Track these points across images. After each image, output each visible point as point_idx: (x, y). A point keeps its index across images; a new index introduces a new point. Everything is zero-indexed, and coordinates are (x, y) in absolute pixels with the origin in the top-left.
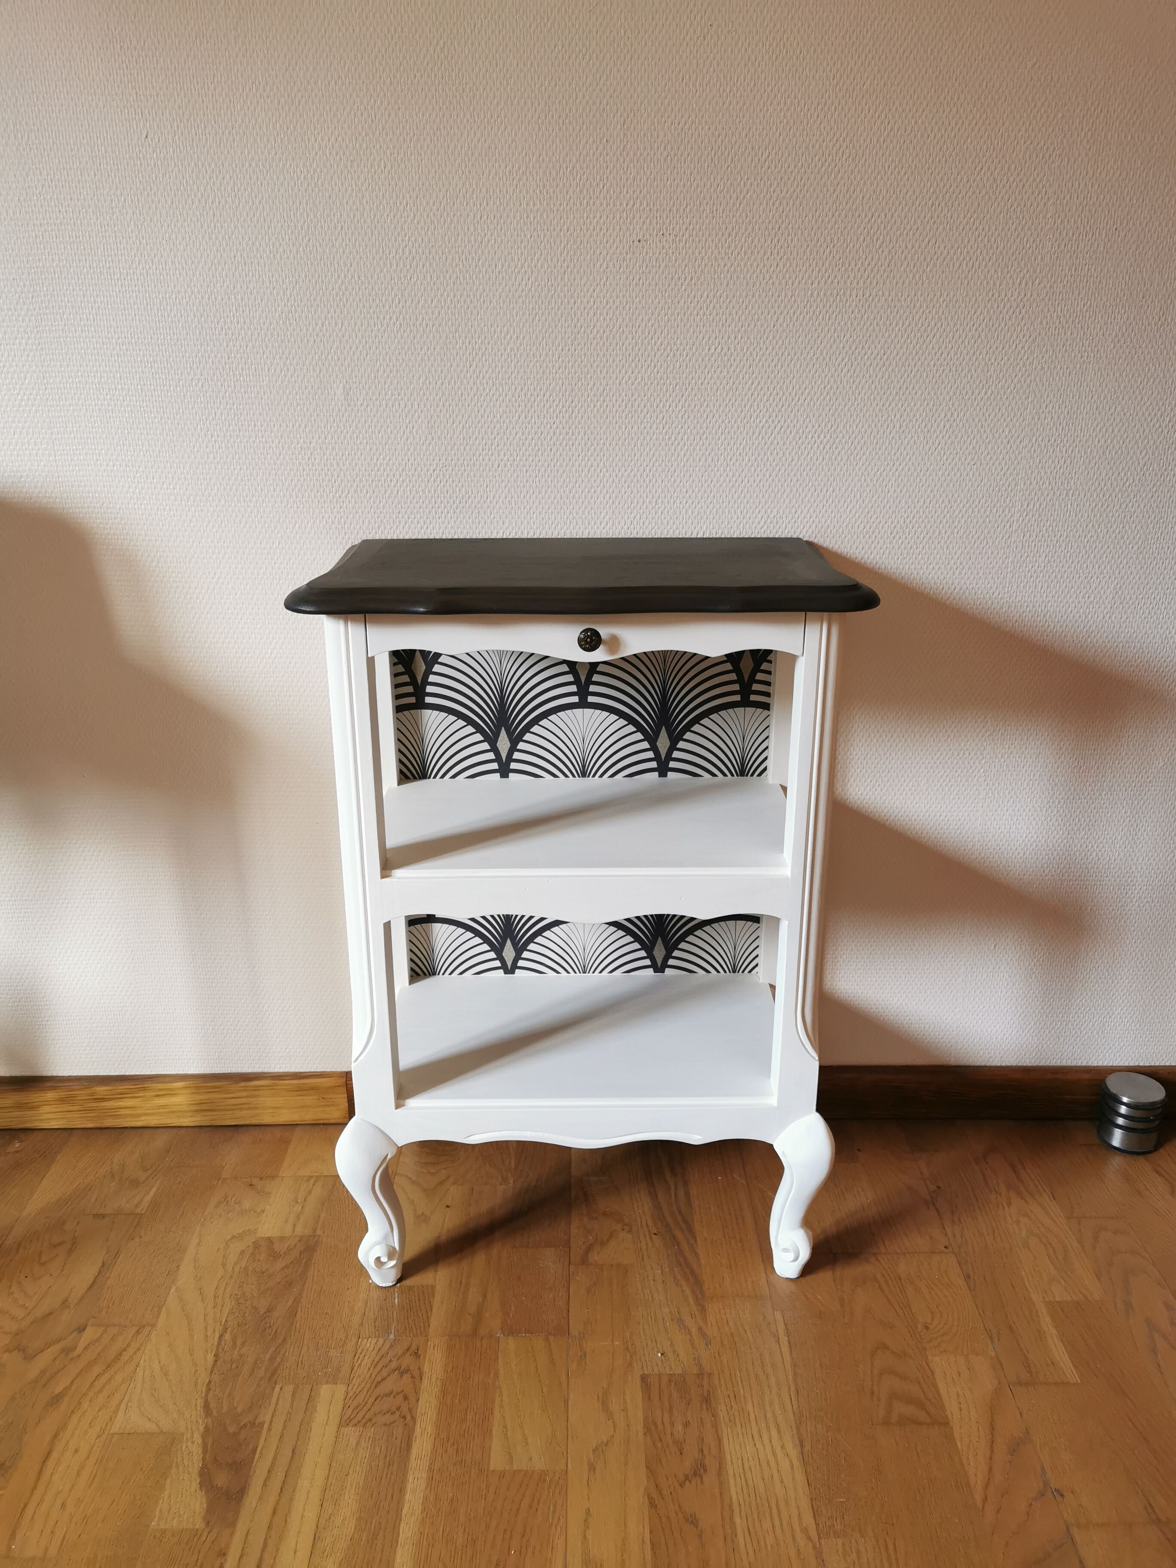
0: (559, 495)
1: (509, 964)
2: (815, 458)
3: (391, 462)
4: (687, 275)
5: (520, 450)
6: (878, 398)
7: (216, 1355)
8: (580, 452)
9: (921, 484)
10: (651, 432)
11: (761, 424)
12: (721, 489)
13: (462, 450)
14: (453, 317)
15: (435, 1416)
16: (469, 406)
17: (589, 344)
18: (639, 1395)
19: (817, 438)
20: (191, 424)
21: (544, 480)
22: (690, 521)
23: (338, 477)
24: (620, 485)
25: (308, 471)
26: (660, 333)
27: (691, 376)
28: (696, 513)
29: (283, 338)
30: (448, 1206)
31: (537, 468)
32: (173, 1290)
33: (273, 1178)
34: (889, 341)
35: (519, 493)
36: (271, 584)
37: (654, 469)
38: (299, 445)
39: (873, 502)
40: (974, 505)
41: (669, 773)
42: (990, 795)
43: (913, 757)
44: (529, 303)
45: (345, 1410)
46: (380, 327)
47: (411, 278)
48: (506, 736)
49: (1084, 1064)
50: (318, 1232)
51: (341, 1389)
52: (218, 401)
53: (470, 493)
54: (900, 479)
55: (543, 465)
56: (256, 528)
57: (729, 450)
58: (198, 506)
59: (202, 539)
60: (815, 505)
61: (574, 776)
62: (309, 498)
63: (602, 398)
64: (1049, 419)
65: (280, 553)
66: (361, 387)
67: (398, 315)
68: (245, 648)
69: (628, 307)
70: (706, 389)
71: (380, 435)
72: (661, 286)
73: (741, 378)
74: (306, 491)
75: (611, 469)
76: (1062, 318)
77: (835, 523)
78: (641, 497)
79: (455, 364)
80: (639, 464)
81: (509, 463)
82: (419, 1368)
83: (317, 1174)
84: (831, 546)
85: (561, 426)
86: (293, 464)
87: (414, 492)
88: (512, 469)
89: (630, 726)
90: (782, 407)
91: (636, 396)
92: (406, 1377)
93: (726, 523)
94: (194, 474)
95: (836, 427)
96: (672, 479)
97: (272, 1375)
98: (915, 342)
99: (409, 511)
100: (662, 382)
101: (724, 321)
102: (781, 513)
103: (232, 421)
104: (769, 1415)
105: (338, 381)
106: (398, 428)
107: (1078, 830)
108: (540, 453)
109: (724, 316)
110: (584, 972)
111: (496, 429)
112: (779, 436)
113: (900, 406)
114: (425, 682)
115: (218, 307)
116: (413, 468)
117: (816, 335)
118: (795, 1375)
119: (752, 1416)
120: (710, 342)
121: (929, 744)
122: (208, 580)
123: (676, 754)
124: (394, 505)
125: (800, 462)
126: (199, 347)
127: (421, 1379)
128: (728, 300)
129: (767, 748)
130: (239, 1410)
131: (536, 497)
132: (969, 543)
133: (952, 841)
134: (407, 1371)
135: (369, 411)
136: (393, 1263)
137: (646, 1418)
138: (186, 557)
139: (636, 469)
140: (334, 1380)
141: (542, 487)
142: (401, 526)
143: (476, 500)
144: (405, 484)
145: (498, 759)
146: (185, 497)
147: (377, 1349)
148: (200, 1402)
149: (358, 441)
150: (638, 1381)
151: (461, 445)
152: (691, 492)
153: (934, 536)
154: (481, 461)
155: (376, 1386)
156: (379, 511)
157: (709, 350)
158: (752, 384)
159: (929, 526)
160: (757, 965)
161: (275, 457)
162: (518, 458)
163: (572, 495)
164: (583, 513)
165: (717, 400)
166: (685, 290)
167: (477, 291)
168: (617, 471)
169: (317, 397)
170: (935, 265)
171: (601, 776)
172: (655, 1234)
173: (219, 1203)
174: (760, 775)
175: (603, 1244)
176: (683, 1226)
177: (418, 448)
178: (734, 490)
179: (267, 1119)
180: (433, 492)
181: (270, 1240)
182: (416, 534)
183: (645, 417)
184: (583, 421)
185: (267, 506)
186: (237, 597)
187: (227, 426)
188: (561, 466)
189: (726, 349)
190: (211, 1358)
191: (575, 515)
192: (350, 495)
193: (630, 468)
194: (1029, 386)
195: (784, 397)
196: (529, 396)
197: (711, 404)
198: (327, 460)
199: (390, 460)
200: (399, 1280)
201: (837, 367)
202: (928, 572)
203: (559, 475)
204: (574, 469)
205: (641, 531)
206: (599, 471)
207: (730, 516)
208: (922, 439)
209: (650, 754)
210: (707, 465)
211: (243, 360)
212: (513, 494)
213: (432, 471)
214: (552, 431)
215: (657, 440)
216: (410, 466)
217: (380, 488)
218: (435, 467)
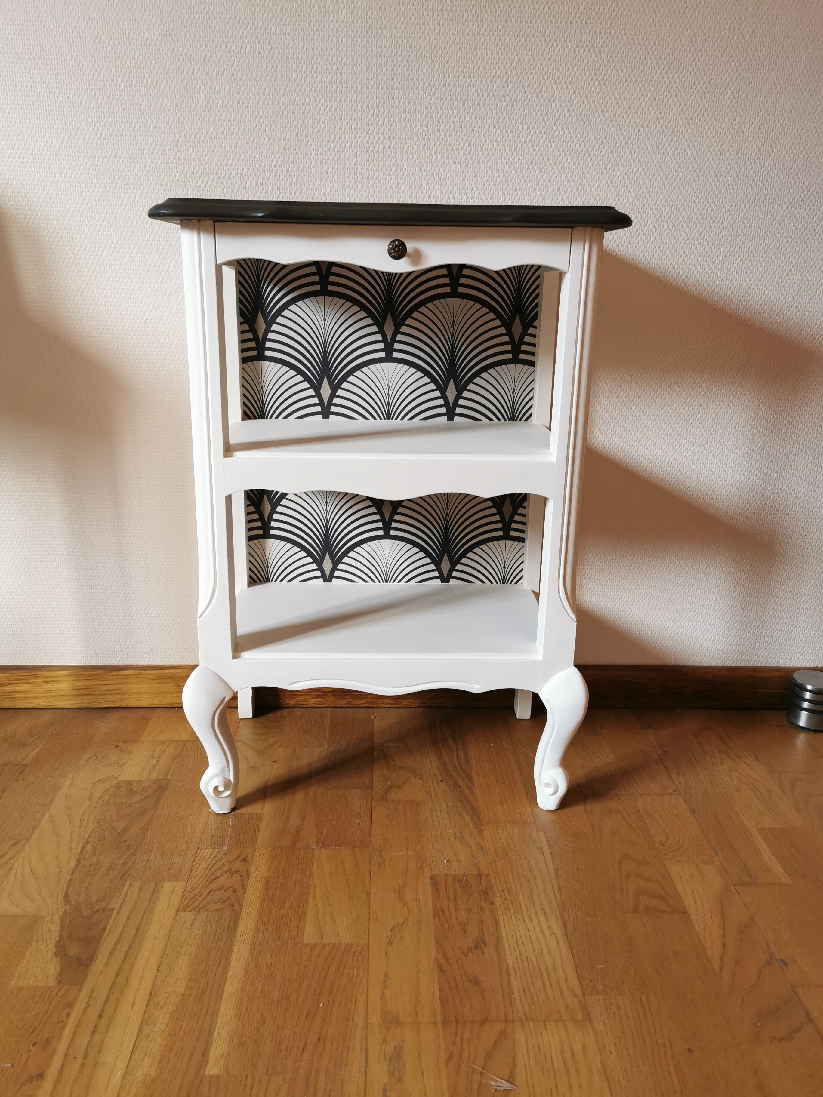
0: (372, 190)
1: (328, 574)
2: (572, 163)
3: (241, 158)
4: (474, 13)
6: (621, 116)
7: (78, 862)
8: (390, 154)
9: (654, 186)
10: (445, 139)
11: (531, 134)
12: (499, 187)
13: (297, 150)
14: (292, 42)
15: (258, 904)
16: (303, 114)
17: (398, 66)
18: (429, 889)
20: (85, 124)
21: (361, 176)
23: (199, 170)
24: (420, 183)
25: (175, 165)
26: (453, 58)
29: (159, 56)
30: (275, 761)
31: (356, 167)
32: (47, 815)
33: (136, 741)
34: (630, 70)
36: (144, 258)
38: (169, 143)
39: (617, 200)
40: (695, 205)
41: (456, 418)
42: (704, 443)
43: (645, 411)
44: (352, 32)
45: (183, 900)
46: (235, 49)
47: (260, 11)
48: (328, 384)
49: (775, 665)
50: (169, 777)
51: (180, 886)
52: (107, 106)
53: (303, 186)
54: (638, 181)
55: (360, 164)
56: (133, 210)
57: (506, 155)
58: (88, 191)
59: (90, 218)
61: (381, 419)
62: (175, 186)
63: (407, 110)
64: (752, 137)
65: (152, 232)
66: (219, 96)
67: (249, 39)
68: (123, 310)
69: (428, 37)
70: (488, 104)
71: (233, 136)
72: (454, 21)
73: (515, 96)
74: (173, 181)
75: (414, 169)
76: (761, 56)
79: (293, 80)
81: (334, 162)
82: (247, 870)
83: (171, 740)
85: (375, 132)
86: (164, 158)
87: (259, 184)
88: (336, 167)
89: (426, 377)
91: (434, 108)
92: (236, 877)
94: (86, 165)
95: (589, 138)
97: (124, 875)
98: (649, 72)
100: (454, 98)
101: (503, 51)
103: (117, 122)
104: (537, 905)
105: (201, 91)
106: (247, 130)
107: (772, 472)
108: (358, 154)
109: (503, 46)
110: (387, 582)
111: (324, 133)
112: (545, 144)
114: (265, 339)
115: (109, 31)
116: (258, 164)
117: (574, 64)
118: (557, 876)
119: (523, 906)
120: (492, 66)
121: (657, 401)
122: (95, 253)
123: (461, 402)
125: (560, 166)
126: (94, 63)
127: (248, 877)
128: (506, 34)
129: (532, 398)
130: (94, 900)
132: (691, 235)
133: (675, 480)
134: (237, 872)
135: (224, 117)
136: (228, 793)
137: (435, 907)
138: (77, 233)
140: (176, 878)
141: (359, 183)
144: (252, 177)
145: (321, 403)
146: (78, 184)
147: (212, 857)
148: (61, 895)
149: (216, 141)
150: (428, 880)
151: (296, 146)
152: (475, 190)
153: (664, 229)
155: (210, 883)
157: (491, 73)
159: (660, 221)
160: (522, 578)
161: (150, 152)
162: (341, 157)
165: (497, 114)
166: (473, 25)
167: (311, 22)
169: (184, 104)
170: (664, 12)
171: (402, 419)
172: (441, 781)
173: (91, 758)
174: (526, 420)
175: (399, 787)
176: (464, 776)
177: (262, 147)
179: (133, 703)
181: (129, 783)
183: (440, 126)
184: (392, 128)
185: (142, 193)
186: (117, 267)
187: (113, 127)
188: (375, 165)
189: (504, 72)
190: (73, 863)
193: (428, 168)
194: (736, 111)
195: (549, 113)
196: (350, 107)
197: (492, 117)
198: (190, 155)
199: (240, 156)
200: (233, 809)
202: (658, 259)
204: (385, 168)
209: (441, 402)
210: (488, 167)
211: (127, 74)
212: (336, 187)
213: (273, 167)
214: (367, 136)
215: (449, 145)
216: (256, 162)
217: (232, 180)
218: (275, 164)
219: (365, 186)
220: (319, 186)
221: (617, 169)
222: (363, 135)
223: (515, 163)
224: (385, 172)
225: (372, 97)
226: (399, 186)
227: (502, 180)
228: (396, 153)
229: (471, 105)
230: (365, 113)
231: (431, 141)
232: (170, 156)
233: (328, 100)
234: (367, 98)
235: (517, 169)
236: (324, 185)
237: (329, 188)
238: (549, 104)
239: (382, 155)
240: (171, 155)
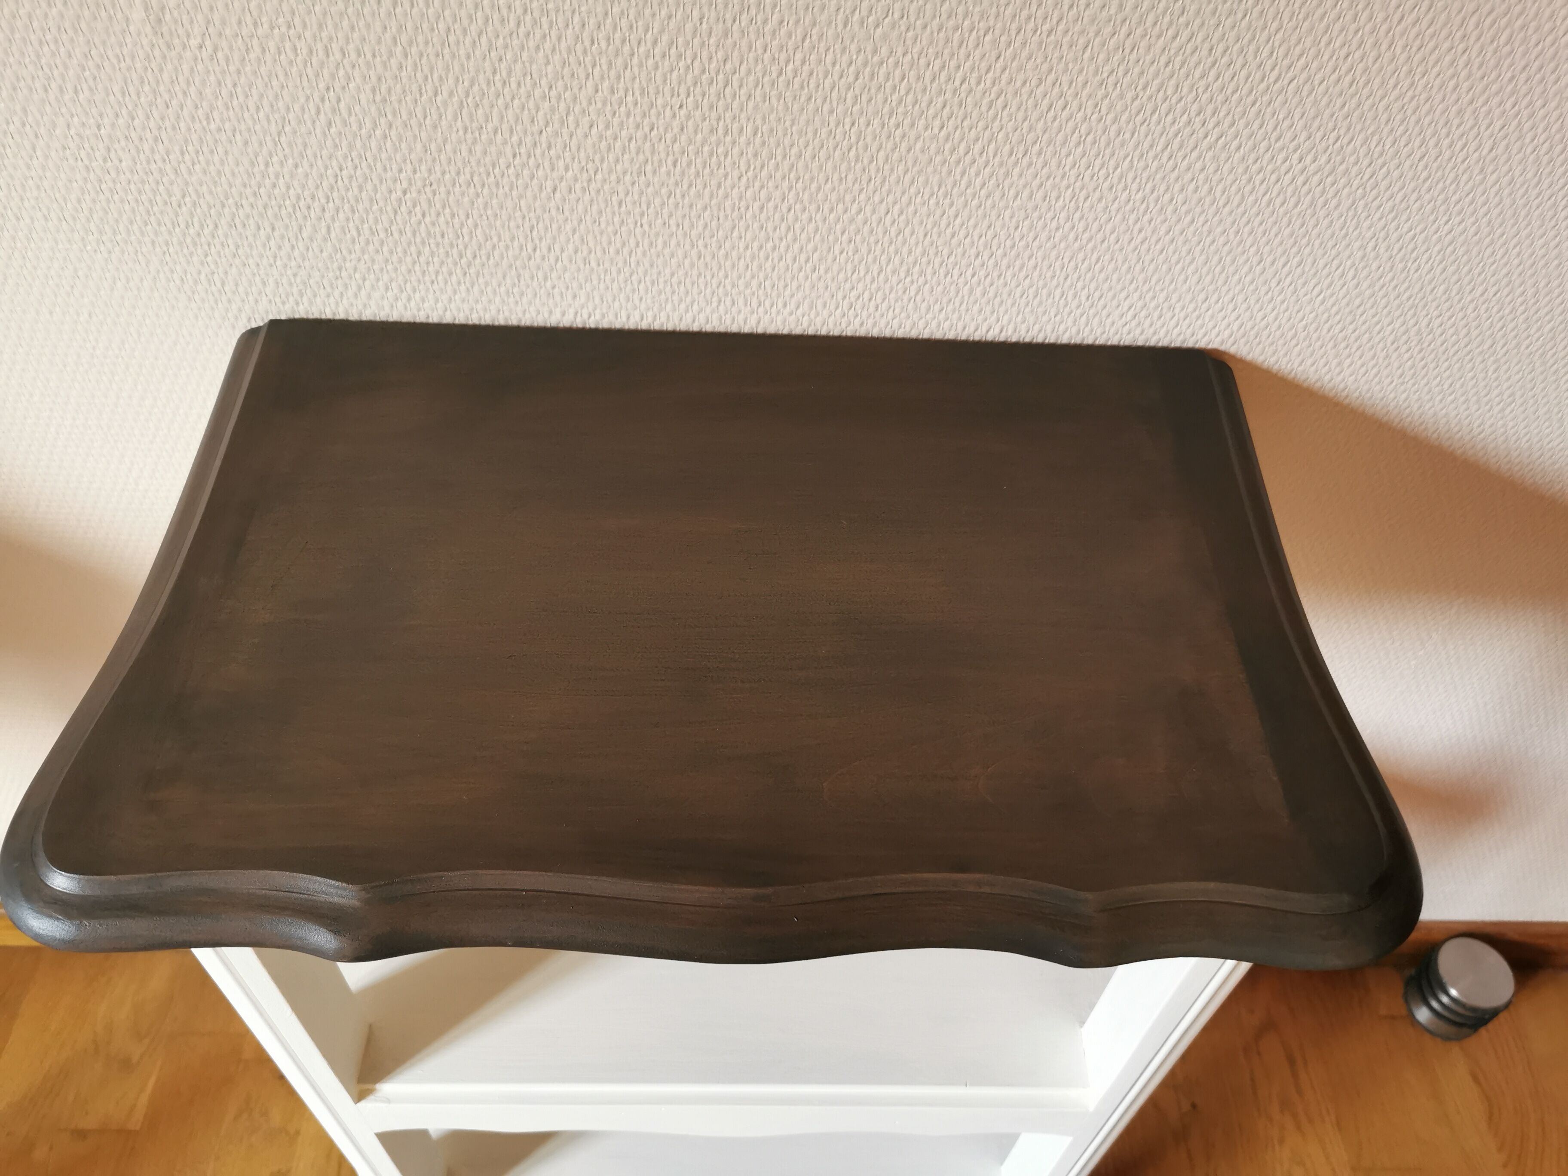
2: (1278, 201)
3: (300, 170)
5: (602, 161)
8: (743, 169)
9: (1491, 260)
10: (913, 134)
11: (1176, 127)
12: (1054, 253)
13: (465, 154)
16: (468, 57)
19: (1295, 162)
21: (659, 221)
22: (976, 308)
23: (184, 196)
24: (831, 238)
25: (111, 184)
27: (1025, 13)
28: (991, 294)
31: (644, 199)
35: (605, 244)
37: (911, 209)
38: (73, 132)
39: (1377, 288)
53: (495, 239)
54: (1450, 248)
55: (657, 193)
57: (1087, 179)
60: (1252, 288)
62: (129, 234)
63: (798, 56)
70: (1058, 45)
73: (1149, 23)
74: (118, 221)
75: (813, 207)
77: (1284, 321)
78: (875, 261)
80: (877, 198)
81: (578, 186)
84: (1260, 359)
85: (698, 113)
86: (72, 168)
87: (367, 232)
88: (587, 198)
90: (1234, 92)
91: (884, 51)
93: (1052, 314)
95: (1346, 141)
96: (949, 231)
99: (362, 266)
100: (952, 23)
102: (1173, 301)
106: (302, 100)
108: (649, 168)
111: (541, 113)
112: (1210, 154)
113: (1508, 105)
116: (355, 184)
124: (325, 254)
125: (1241, 208)
131: (644, 254)
135: (223, 62)
139: (868, 209)
141: (657, 234)
142: (350, 293)
143: (510, 253)
144: (341, 215)
151: (459, 142)
152: (986, 258)
154: (513, 178)
156: (293, 263)
158: (1175, 38)
159: (1474, 334)
162: (599, 176)
163: (722, 252)
164: (747, 285)
165: (1081, 71)
168: (826, 211)
177: (359, 144)
178: (1081, 256)
180: (409, 234)
182: (387, 309)
183: (900, 102)
184: (751, 104)
188: (699, 195)
191: (729, 288)
192: (220, 232)
193: (855, 206)
195: (1244, 73)
196: (618, 42)
197: (1065, 79)
198: (148, 162)
199: (296, 166)
201: (1391, 10)
203: (693, 213)
204: (728, 203)
205: (871, 321)
206: (785, 210)
207: (1062, 302)
208: (1529, 176)
210: (1030, 205)
212: (591, 244)
213: (399, 193)
214: (676, 124)
215: (923, 151)
216: (346, 181)
217: (287, 221)
218: (405, 185)
219: (673, 242)
220: (541, 239)
221: (1404, 217)
222: (661, 122)
223: (1111, 197)
224: (729, 212)
225: (687, 18)
226: (770, 245)
227: (1065, 238)
228: (762, 167)
229: (1002, 46)
230: (667, 63)
231: (869, 139)
232: (86, 162)
233: (544, 19)
234: (670, 17)
235: (1113, 213)
236: (554, 238)
237: (571, 246)
238: (1252, 48)
239: (721, 171)
240: (90, 160)
